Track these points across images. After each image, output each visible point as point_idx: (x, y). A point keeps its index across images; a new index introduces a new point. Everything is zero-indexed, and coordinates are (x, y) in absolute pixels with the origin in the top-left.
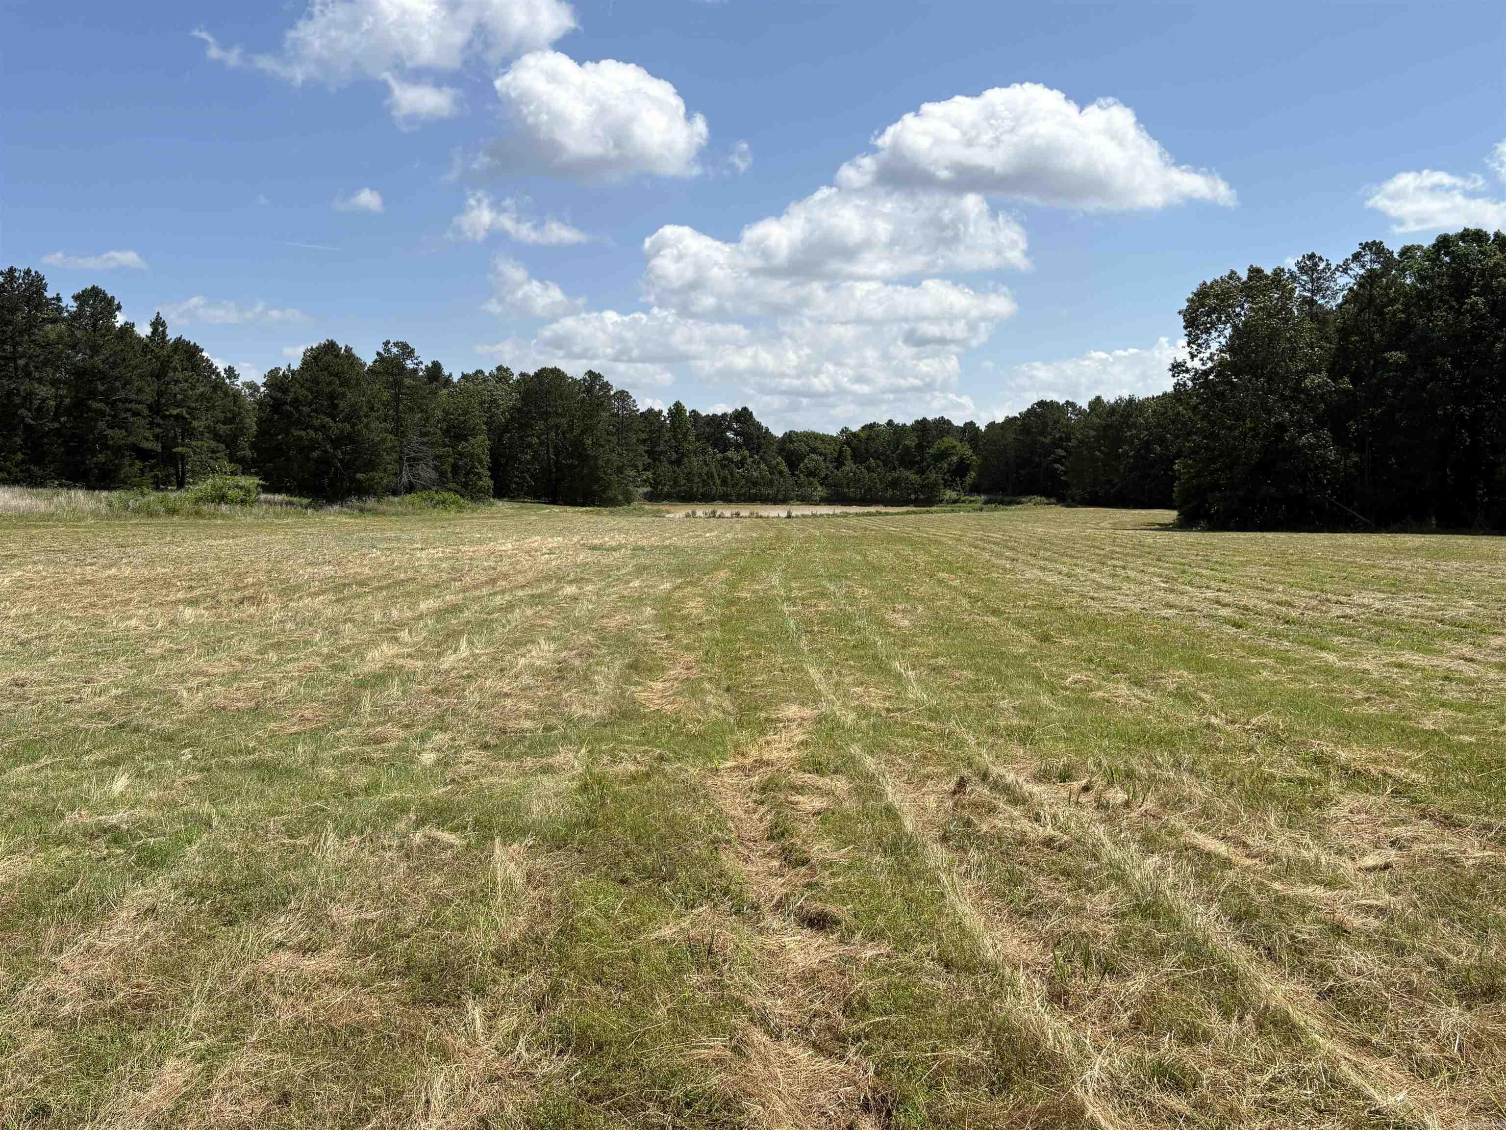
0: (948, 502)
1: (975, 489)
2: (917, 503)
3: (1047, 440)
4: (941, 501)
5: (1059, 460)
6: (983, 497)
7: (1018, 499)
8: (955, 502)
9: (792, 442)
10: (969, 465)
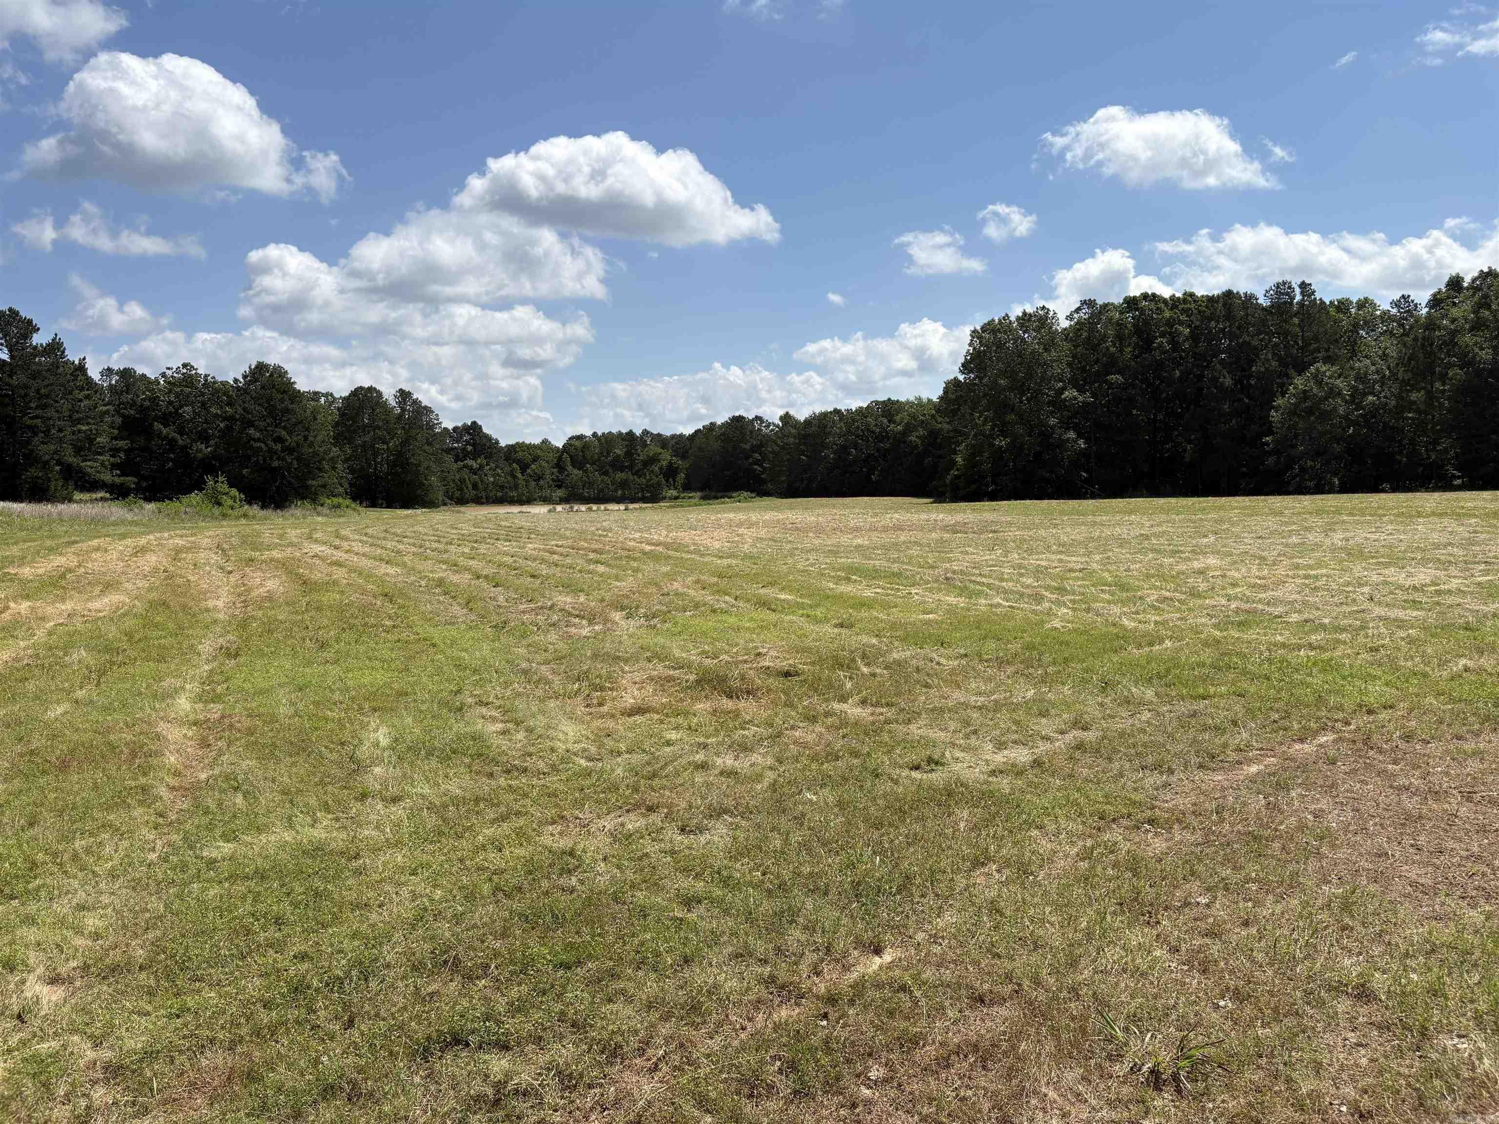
0: (670, 498)
1: (688, 487)
2: (644, 500)
3: (748, 447)
4: (664, 498)
5: (757, 462)
6: (699, 494)
7: (729, 494)
8: (676, 498)
9: (516, 452)
10: (677, 468)
